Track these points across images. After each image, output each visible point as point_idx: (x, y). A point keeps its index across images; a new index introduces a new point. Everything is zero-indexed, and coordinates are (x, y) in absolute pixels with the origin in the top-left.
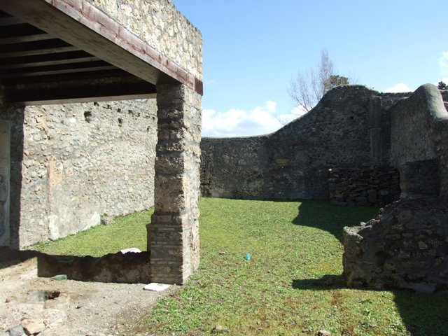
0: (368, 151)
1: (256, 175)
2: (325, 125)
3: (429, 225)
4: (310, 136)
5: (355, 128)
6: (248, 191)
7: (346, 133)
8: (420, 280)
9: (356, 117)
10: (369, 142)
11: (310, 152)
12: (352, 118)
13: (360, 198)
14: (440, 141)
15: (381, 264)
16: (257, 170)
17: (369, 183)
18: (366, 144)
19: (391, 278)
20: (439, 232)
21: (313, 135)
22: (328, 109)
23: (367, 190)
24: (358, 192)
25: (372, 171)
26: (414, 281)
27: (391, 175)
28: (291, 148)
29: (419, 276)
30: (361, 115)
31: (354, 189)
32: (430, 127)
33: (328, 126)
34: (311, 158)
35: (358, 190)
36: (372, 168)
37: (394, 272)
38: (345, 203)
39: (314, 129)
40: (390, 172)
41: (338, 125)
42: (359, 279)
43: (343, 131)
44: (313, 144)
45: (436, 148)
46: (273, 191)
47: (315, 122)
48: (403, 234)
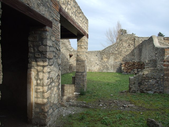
0: (134, 56)
1: (97, 64)
2: (120, 47)
3: (152, 75)
4: (115, 51)
5: (130, 49)
6: (94, 69)
7: (127, 50)
8: (150, 90)
9: (130, 45)
10: (135, 54)
11: (115, 56)
12: (129, 45)
13: (132, 72)
14: (157, 53)
15: (139, 86)
16: (97, 62)
17: (135, 67)
18: (134, 54)
19: (142, 90)
20: (155, 77)
21: (116, 51)
22: (121, 42)
23: (134, 69)
24: (131, 70)
25: (136, 63)
26: (148, 91)
27: (142, 64)
28: (109, 55)
29: (150, 89)
30: (132, 44)
31: (130, 69)
32: (154, 49)
33: (121, 48)
34: (115, 58)
35: (131, 69)
36: (136, 62)
37: (143, 88)
38: (127, 73)
39: (116, 49)
40: (141, 63)
41: (124, 47)
42: (134, 90)
43: (126, 50)
44: (116, 54)
45: (155, 55)
46: (102, 69)
47: (117, 46)
48: (146, 78)
